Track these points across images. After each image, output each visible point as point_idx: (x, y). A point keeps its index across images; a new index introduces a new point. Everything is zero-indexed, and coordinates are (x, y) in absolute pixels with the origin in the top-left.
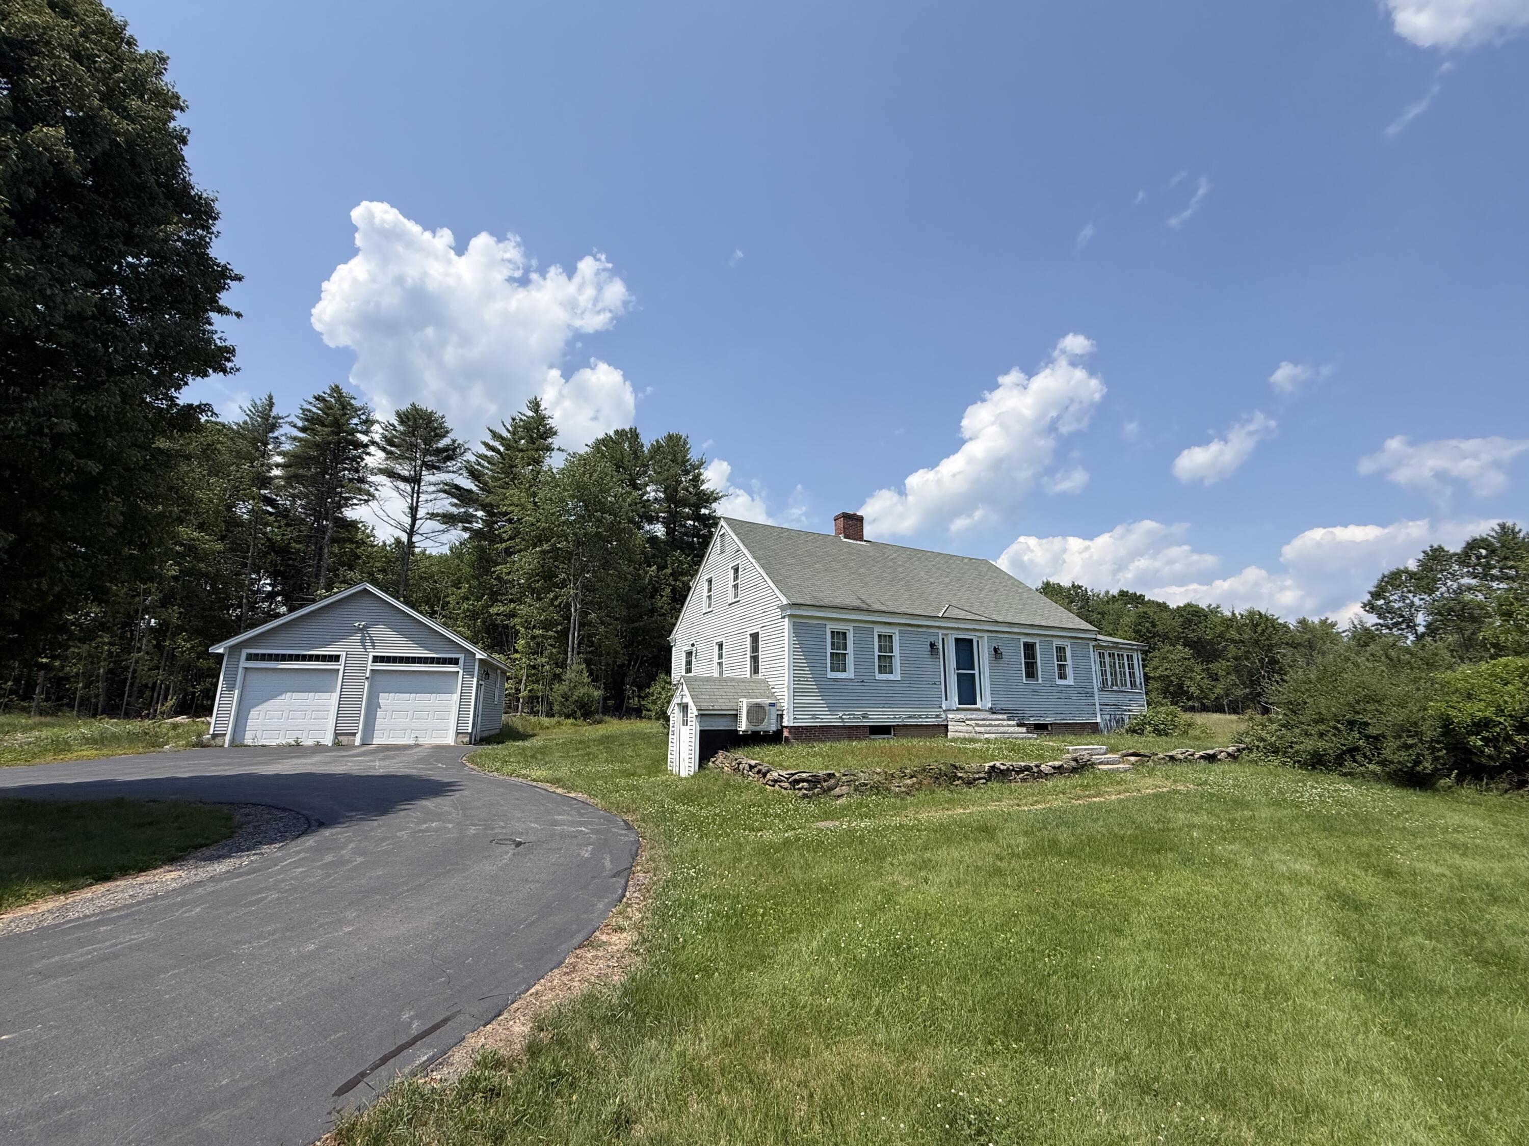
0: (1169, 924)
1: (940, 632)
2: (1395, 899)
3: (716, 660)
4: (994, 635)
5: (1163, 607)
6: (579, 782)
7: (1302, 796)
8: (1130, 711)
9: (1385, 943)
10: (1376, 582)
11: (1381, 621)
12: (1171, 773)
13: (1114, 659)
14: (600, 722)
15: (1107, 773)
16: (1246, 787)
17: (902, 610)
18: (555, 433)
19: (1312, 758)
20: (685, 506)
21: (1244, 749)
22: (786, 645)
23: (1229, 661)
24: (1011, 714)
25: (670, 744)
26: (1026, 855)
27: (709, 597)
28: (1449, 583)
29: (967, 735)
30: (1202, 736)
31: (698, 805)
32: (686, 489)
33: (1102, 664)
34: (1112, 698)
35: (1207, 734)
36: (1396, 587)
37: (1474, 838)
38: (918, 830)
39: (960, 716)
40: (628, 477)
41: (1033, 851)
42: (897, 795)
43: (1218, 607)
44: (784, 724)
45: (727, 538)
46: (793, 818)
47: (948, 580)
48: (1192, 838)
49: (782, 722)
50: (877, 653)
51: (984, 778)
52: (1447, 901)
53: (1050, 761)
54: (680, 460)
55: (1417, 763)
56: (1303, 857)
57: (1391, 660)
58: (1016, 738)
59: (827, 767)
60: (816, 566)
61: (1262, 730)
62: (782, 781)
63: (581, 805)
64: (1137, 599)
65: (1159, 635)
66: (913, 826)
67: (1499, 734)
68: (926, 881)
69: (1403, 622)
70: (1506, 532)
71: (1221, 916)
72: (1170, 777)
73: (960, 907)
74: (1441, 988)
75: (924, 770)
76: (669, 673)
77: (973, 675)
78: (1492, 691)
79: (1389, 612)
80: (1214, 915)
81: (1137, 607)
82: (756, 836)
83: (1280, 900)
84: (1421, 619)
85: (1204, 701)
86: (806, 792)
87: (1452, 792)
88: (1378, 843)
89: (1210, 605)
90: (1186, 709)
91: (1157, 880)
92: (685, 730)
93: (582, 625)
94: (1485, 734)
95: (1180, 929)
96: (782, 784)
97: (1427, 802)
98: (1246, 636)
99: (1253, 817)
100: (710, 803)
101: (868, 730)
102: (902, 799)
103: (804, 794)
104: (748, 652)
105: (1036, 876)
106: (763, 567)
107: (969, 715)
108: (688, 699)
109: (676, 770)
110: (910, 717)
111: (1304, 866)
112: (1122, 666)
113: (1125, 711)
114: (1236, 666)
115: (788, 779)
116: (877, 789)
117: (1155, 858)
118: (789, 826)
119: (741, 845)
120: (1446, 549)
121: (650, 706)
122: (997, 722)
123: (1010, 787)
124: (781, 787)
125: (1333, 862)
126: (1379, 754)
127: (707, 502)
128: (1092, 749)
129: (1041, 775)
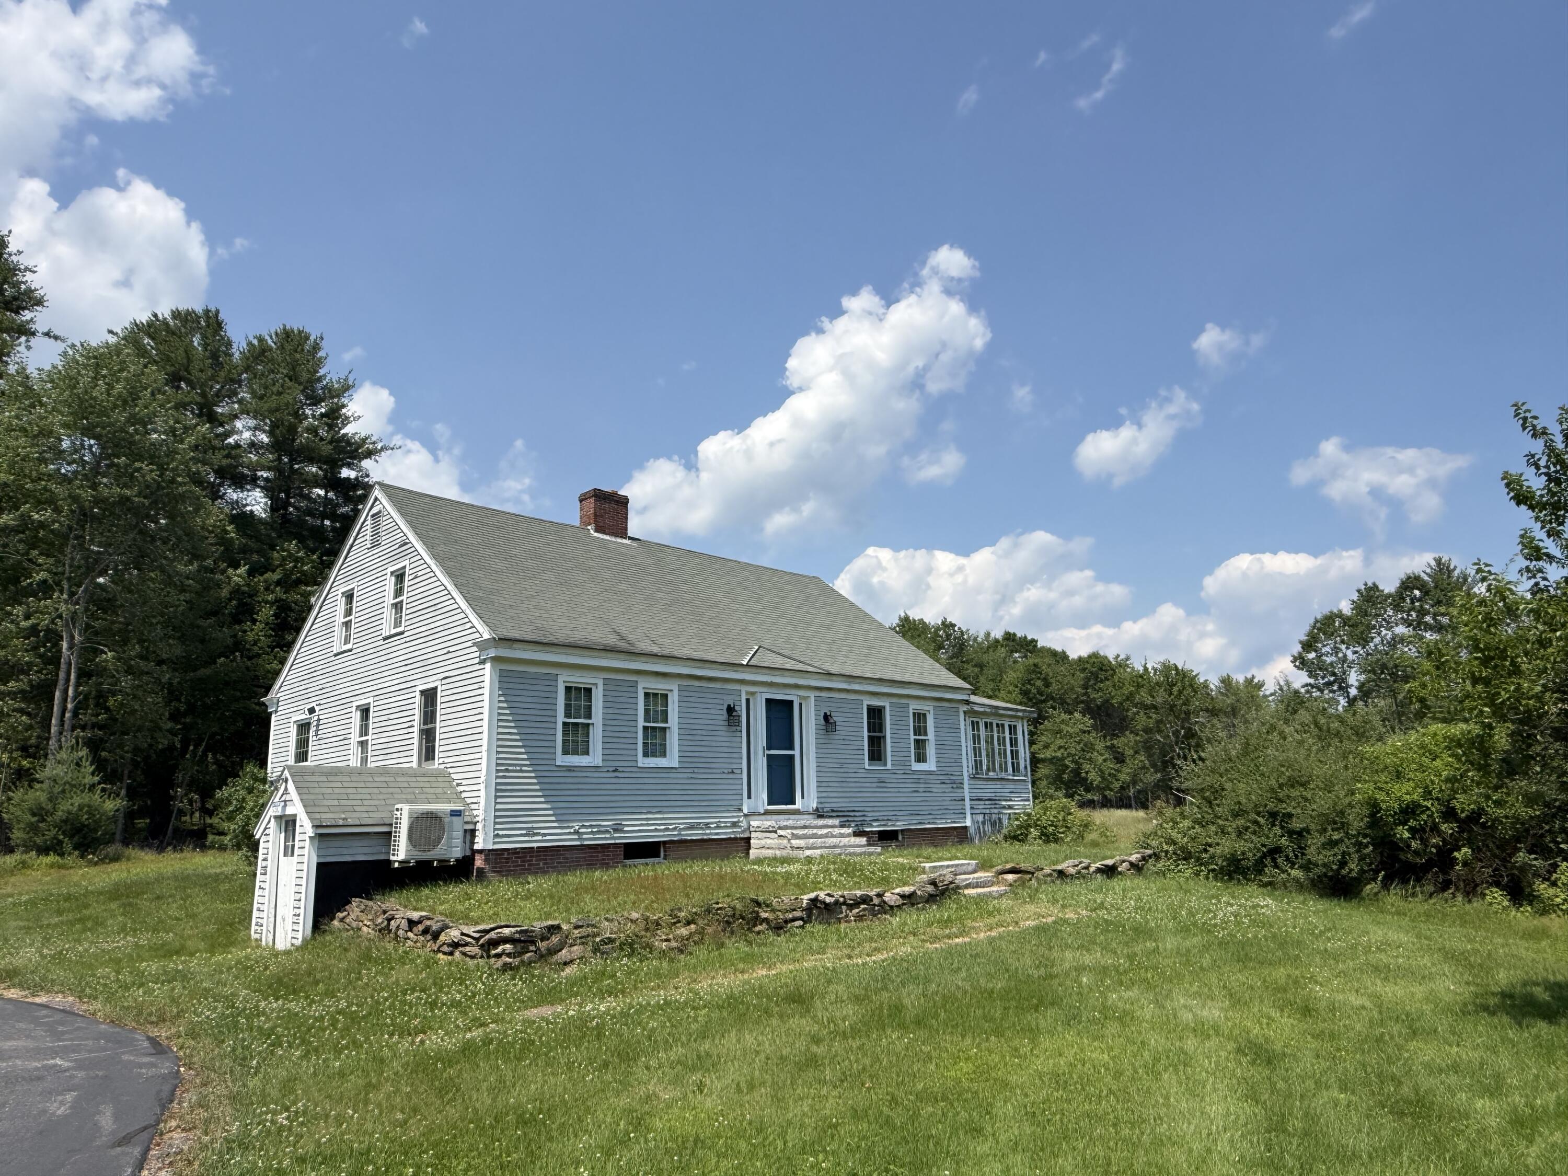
0: (1044, 1111)
1: (744, 689)
2: (1314, 1044)
3: (355, 737)
4: (823, 694)
5: (1060, 657)
6: (58, 973)
7: (1215, 917)
8: (1010, 807)
9: (1298, 1103)
10: (1307, 629)
11: (1312, 681)
12: (1060, 895)
13: (992, 731)
14: (116, 859)
15: (979, 901)
16: (1150, 909)
17: (685, 652)
18: (39, 302)
19: (1229, 865)
20: (311, 461)
21: (1150, 856)
22: (486, 711)
23: (1137, 735)
24: (844, 817)
25: (258, 892)
26: (855, 1032)
27: (347, 625)
28: (1384, 632)
29: (778, 853)
30: (1101, 840)
31: (307, 997)
32: (313, 430)
33: (976, 739)
34: (988, 790)
35: (1108, 838)
36: (1329, 635)
37: (1397, 957)
38: (694, 1008)
39: (769, 823)
40: (198, 399)
41: (865, 1024)
42: (663, 953)
43: (1128, 659)
44: (476, 847)
45: (384, 522)
46: (481, 1007)
47: (758, 607)
48: (1080, 986)
49: (473, 843)
50: (641, 723)
51: (801, 919)
52: (1365, 1041)
53: (898, 886)
54: (305, 376)
55: (1343, 864)
56: (1212, 999)
57: (1320, 729)
58: (850, 854)
59: (548, 916)
60: (545, 577)
61: (1173, 828)
62: (467, 944)
63: (58, 1016)
64: (1028, 646)
65: (1053, 698)
66: (686, 1003)
67: (1426, 822)
68: (700, 1087)
69: (1335, 681)
70: (1442, 569)
71: (1111, 1092)
72: (1057, 901)
73: (750, 1123)
74: (1354, 1154)
75: (709, 911)
76: (263, 764)
77: (792, 757)
78: (1422, 768)
79: (1320, 669)
80: (1101, 1091)
81: (1026, 656)
82: (413, 1042)
83: (1185, 1059)
84: (1354, 678)
85: (1107, 793)
86: (508, 960)
87: (1378, 900)
88: (1297, 973)
89: (1118, 656)
90: (1082, 805)
91: (1032, 1050)
92: (289, 866)
93: (84, 674)
94: (1412, 823)
95: (1058, 1117)
96: (468, 949)
97: (1350, 916)
98: (1159, 700)
99: (1156, 950)
100: (330, 994)
101: (621, 852)
102: (672, 960)
103: (505, 964)
104: (416, 723)
105: (867, 1061)
106: (449, 574)
107: (784, 821)
108: (296, 808)
109: (266, 939)
110: (692, 827)
111: (1213, 1012)
112: (1002, 741)
113: (1004, 807)
114: (1145, 742)
115: (477, 939)
116: (630, 947)
117: (1030, 1017)
118: (475, 1019)
119: (382, 1061)
120: (1381, 588)
121: (225, 826)
122: (825, 831)
123: (838, 930)
124: (464, 954)
125: (1246, 1003)
126: (1303, 854)
127: (354, 458)
128: (957, 865)
129: (886, 909)
